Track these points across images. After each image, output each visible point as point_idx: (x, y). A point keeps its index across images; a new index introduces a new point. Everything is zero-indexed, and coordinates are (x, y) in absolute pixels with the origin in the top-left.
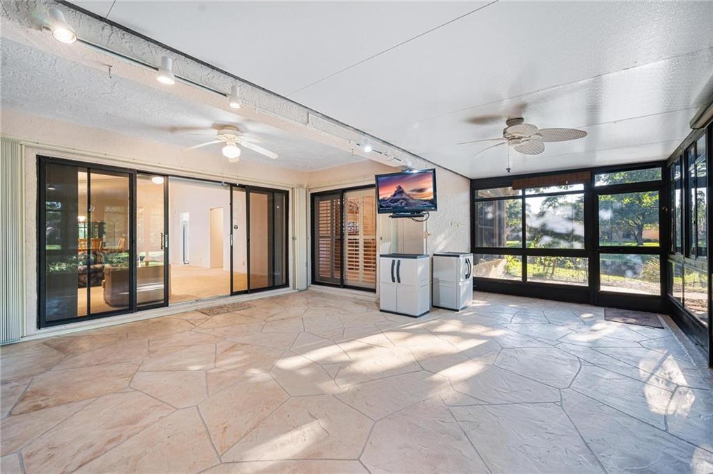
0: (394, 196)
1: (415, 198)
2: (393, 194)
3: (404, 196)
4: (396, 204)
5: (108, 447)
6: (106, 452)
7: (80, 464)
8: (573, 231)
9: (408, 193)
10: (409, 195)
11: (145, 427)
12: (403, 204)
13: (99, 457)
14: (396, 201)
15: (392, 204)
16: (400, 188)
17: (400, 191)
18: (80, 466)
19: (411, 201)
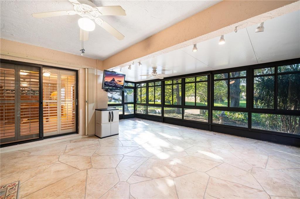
0: (111, 81)
1: (118, 83)
2: (111, 80)
3: (115, 82)
4: (111, 84)
5: (240, 186)
6: (243, 185)
7: (252, 189)
8: (119, 98)
9: (116, 81)
10: (116, 82)
11: (225, 181)
12: (114, 85)
13: (246, 186)
14: (112, 83)
15: (110, 84)
16: (114, 79)
17: (114, 80)
18: (253, 188)
19: (116, 84)
